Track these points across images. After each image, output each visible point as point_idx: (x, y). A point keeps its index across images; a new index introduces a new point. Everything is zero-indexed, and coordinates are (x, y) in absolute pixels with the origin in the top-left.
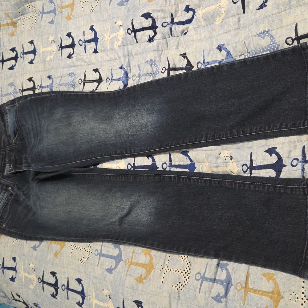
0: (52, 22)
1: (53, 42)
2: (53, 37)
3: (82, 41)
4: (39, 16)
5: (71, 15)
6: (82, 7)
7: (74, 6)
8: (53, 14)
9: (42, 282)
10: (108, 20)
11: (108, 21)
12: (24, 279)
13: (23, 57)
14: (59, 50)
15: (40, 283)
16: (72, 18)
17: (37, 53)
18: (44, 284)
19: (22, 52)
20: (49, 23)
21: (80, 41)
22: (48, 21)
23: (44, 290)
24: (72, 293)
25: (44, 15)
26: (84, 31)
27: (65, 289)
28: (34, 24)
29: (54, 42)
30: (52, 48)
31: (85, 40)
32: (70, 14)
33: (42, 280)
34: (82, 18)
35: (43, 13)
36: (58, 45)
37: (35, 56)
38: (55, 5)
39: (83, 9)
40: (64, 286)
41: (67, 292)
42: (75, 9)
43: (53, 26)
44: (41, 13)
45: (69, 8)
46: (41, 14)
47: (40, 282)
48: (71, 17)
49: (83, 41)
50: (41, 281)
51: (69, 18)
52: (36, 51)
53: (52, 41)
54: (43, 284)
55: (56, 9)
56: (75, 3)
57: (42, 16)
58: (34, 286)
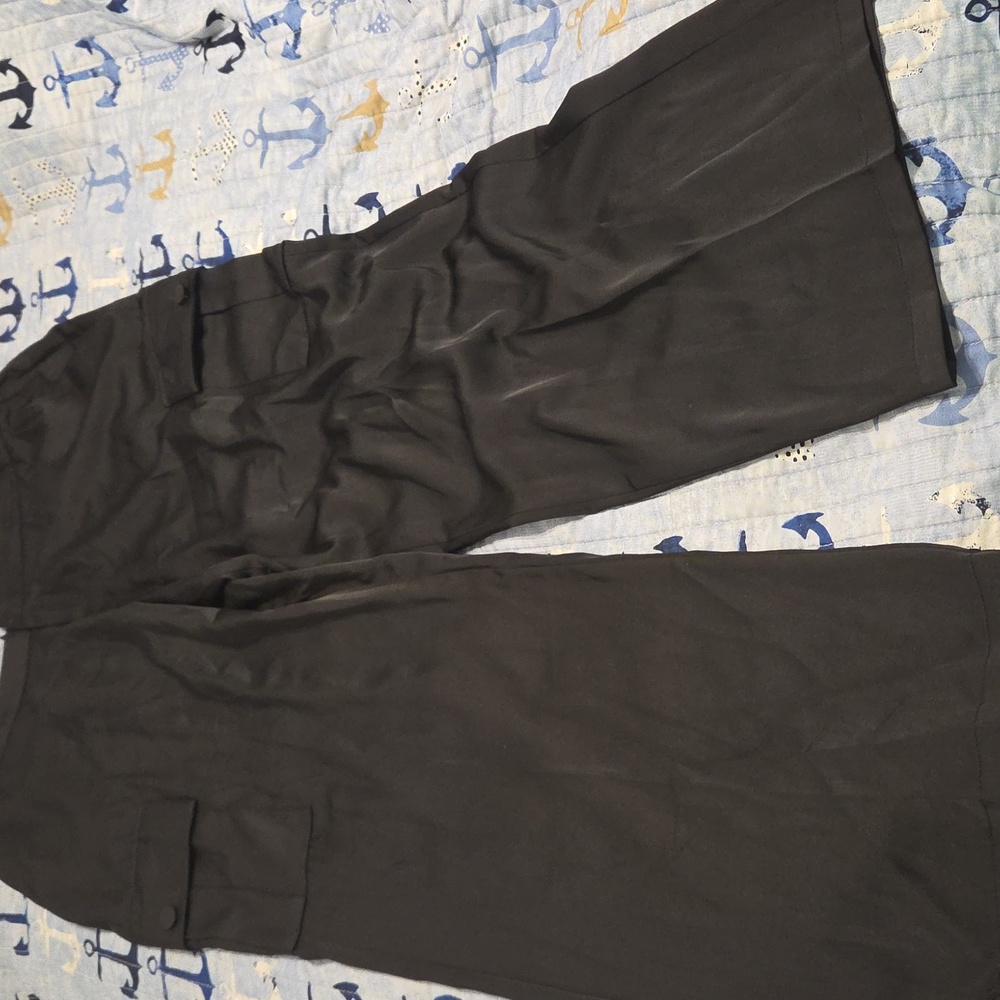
0: (117, 208)
1: (120, 261)
2: (122, 249)
3: (192, 259)
4: (82, 190)
5: (165, 186)
6: (193, 170)
7: (175, 165)
8: (120, 186)
9: (96, 953)
10: (260, 204)
11: (259, 207)
12: (48, 946)
13: (38, 306)
14: (135, 284)
15: (90, 955)
16: (166, 197)
17: (78, 293)
18: (103, 959)
19: (37, 290)
20: (109, 209)
21: (187, 259)
22: (104, 205)
23: (102, 975)
24: (176, 979)
25: (95, 189)
26: (199, 234)
27: (156, 969)
28: (69, 213)
29: (123, 261)
30: (117, 280)
31: (203, 257)
32: (162, 185)
33: (96, 945)
34: (194, 196)
35: (93, 183)
36: (134, 271)
37: (72, 301)
38: (125, 163)
39: (195, 174)
40: (153, 962)
41: (163, 979)
42: (174, 173)
43: (121, 218)
44: (86, 183)
45: (161, 170)
46: (87, 186)
47: (90, 951)
48: (166, 193)
49: (196, 259)
50: (94, 950)
51: (159, 194)
52: (76, 288)
53: (117, 258)
54: (100, 957)
55: (131, 172)
56: (175, 157)
57: (90, 193)
58: (75, 965)
